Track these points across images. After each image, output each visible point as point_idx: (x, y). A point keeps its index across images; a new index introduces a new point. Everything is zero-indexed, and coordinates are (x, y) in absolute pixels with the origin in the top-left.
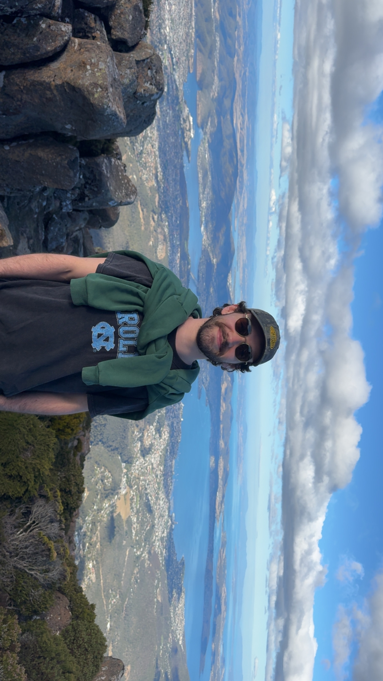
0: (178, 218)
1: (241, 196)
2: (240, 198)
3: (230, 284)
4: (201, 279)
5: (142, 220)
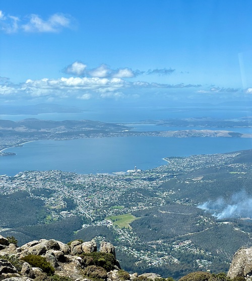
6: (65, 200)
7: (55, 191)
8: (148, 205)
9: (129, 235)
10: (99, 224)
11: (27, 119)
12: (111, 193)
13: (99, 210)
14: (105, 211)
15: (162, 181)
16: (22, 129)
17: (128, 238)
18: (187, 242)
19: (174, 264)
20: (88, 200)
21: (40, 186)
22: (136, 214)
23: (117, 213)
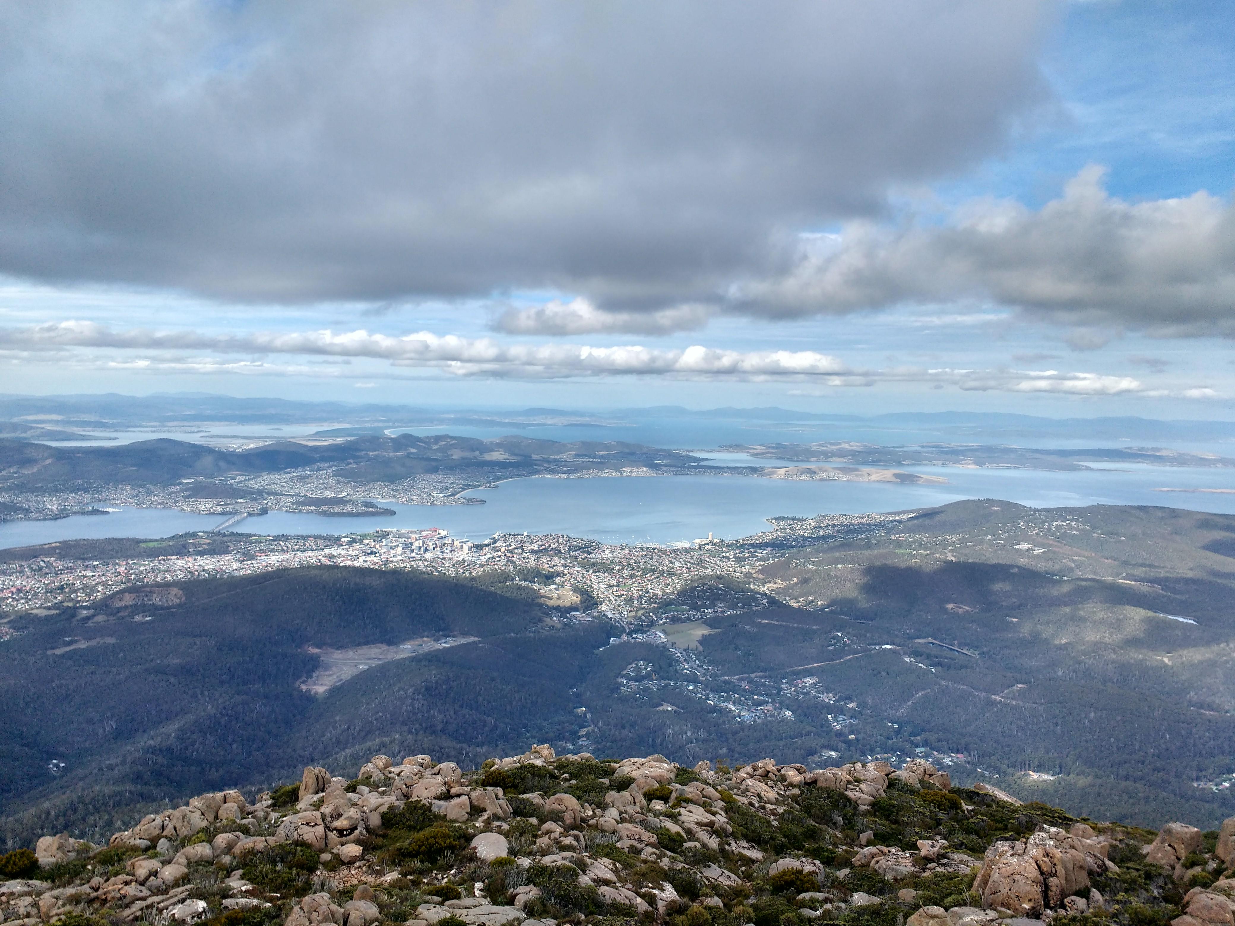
0: (87, 563)
1: (31, 428)
2: (39, 431)
3: (239, 447)
4: (229, 508)
5: (93, 643)
6: (576, 590)
7: (558, 574)
8: (734, 607)
9: (697, 661)
10: (640, 637)
11: (506, 437)
12: (663, 581)
13: (640, 612)
14: (651, 614)
15: (762, 563)
16: (497, 456)
17: (695, 666)
18: (809, 681)
19: (784, 719)
20: (619, 593)
21: (532, 563)
22: (711, 623)
23: (675, 620)
